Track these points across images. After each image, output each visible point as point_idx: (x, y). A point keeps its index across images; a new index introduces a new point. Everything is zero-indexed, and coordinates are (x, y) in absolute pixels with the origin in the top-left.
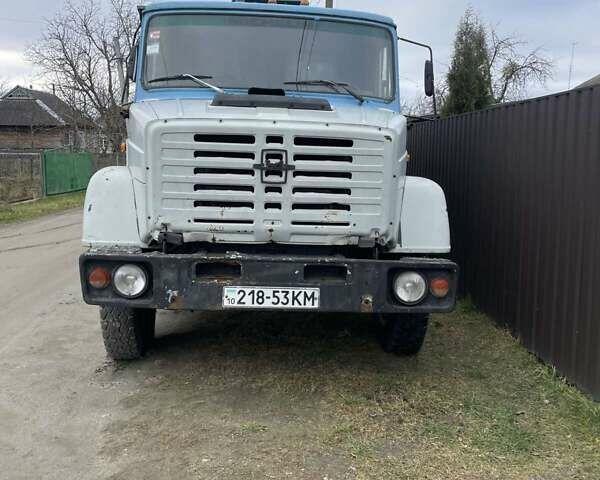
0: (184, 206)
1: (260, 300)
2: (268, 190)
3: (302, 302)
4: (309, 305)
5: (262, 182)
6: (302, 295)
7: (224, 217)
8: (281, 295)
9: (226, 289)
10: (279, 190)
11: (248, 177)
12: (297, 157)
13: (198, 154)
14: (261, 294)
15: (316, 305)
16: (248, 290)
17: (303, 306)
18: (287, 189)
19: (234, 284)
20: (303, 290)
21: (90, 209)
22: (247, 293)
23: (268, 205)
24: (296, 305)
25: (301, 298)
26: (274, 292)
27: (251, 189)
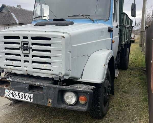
0: (3, 60)
1: (14, 96)
3: (27, 99)
4: (29, 100)
5: (23, 53)
6: (27, 96)
8: (20, 95)
9: (6, 90)
10: (28, 56)
12: (33, 44)
13: (5, 43)
14: (15, 94)
15: (31, 101)
17: (27, 100)
19: (8, 89)
20: (28, 94)
22: (11, 93)
23: (25, 61)
24: (25, 100)
25: (27, 97)
26: (19, 94)
27: (19, 55)
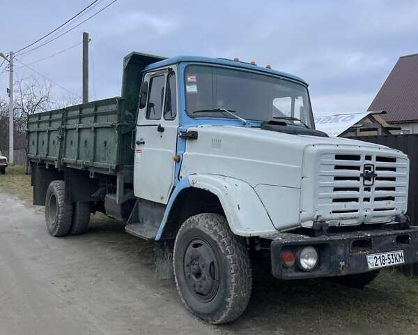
0: (328, 203)
1: (384, 262)
2: (366, 189)
4: (401, 261)
5: (364, 185)
6: (398, 255)
7: (346, 209)
8: (391, 257)
9: (368, 257)
10: (369, 189)
11: (356, 181)
12: (378, 169)
13: (336, 167)
14: (383, 258)
16: (378, 256)
17: (399, 263)
18: (373, 189)
19: (371, 253)
20: (398, 252)
21: (239, 208)
22: (378, 258)
23: (365, 200)
25: (398, 257)
26: (388, 255)
